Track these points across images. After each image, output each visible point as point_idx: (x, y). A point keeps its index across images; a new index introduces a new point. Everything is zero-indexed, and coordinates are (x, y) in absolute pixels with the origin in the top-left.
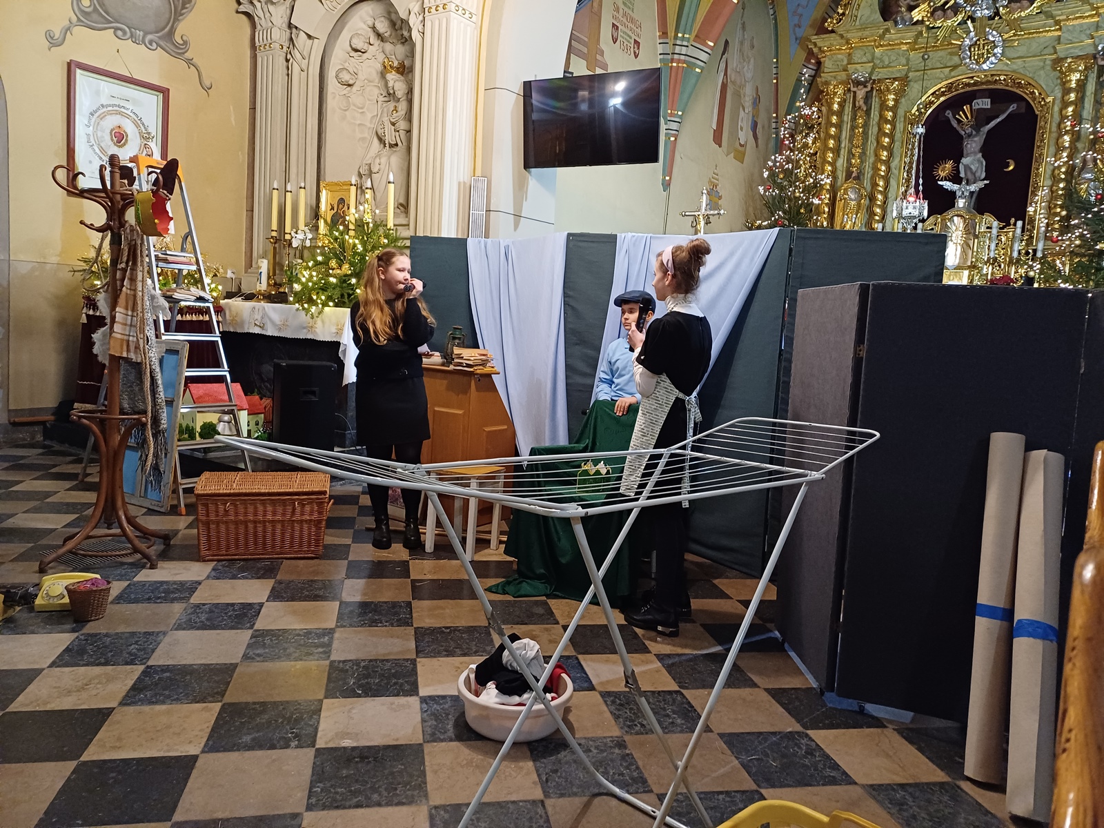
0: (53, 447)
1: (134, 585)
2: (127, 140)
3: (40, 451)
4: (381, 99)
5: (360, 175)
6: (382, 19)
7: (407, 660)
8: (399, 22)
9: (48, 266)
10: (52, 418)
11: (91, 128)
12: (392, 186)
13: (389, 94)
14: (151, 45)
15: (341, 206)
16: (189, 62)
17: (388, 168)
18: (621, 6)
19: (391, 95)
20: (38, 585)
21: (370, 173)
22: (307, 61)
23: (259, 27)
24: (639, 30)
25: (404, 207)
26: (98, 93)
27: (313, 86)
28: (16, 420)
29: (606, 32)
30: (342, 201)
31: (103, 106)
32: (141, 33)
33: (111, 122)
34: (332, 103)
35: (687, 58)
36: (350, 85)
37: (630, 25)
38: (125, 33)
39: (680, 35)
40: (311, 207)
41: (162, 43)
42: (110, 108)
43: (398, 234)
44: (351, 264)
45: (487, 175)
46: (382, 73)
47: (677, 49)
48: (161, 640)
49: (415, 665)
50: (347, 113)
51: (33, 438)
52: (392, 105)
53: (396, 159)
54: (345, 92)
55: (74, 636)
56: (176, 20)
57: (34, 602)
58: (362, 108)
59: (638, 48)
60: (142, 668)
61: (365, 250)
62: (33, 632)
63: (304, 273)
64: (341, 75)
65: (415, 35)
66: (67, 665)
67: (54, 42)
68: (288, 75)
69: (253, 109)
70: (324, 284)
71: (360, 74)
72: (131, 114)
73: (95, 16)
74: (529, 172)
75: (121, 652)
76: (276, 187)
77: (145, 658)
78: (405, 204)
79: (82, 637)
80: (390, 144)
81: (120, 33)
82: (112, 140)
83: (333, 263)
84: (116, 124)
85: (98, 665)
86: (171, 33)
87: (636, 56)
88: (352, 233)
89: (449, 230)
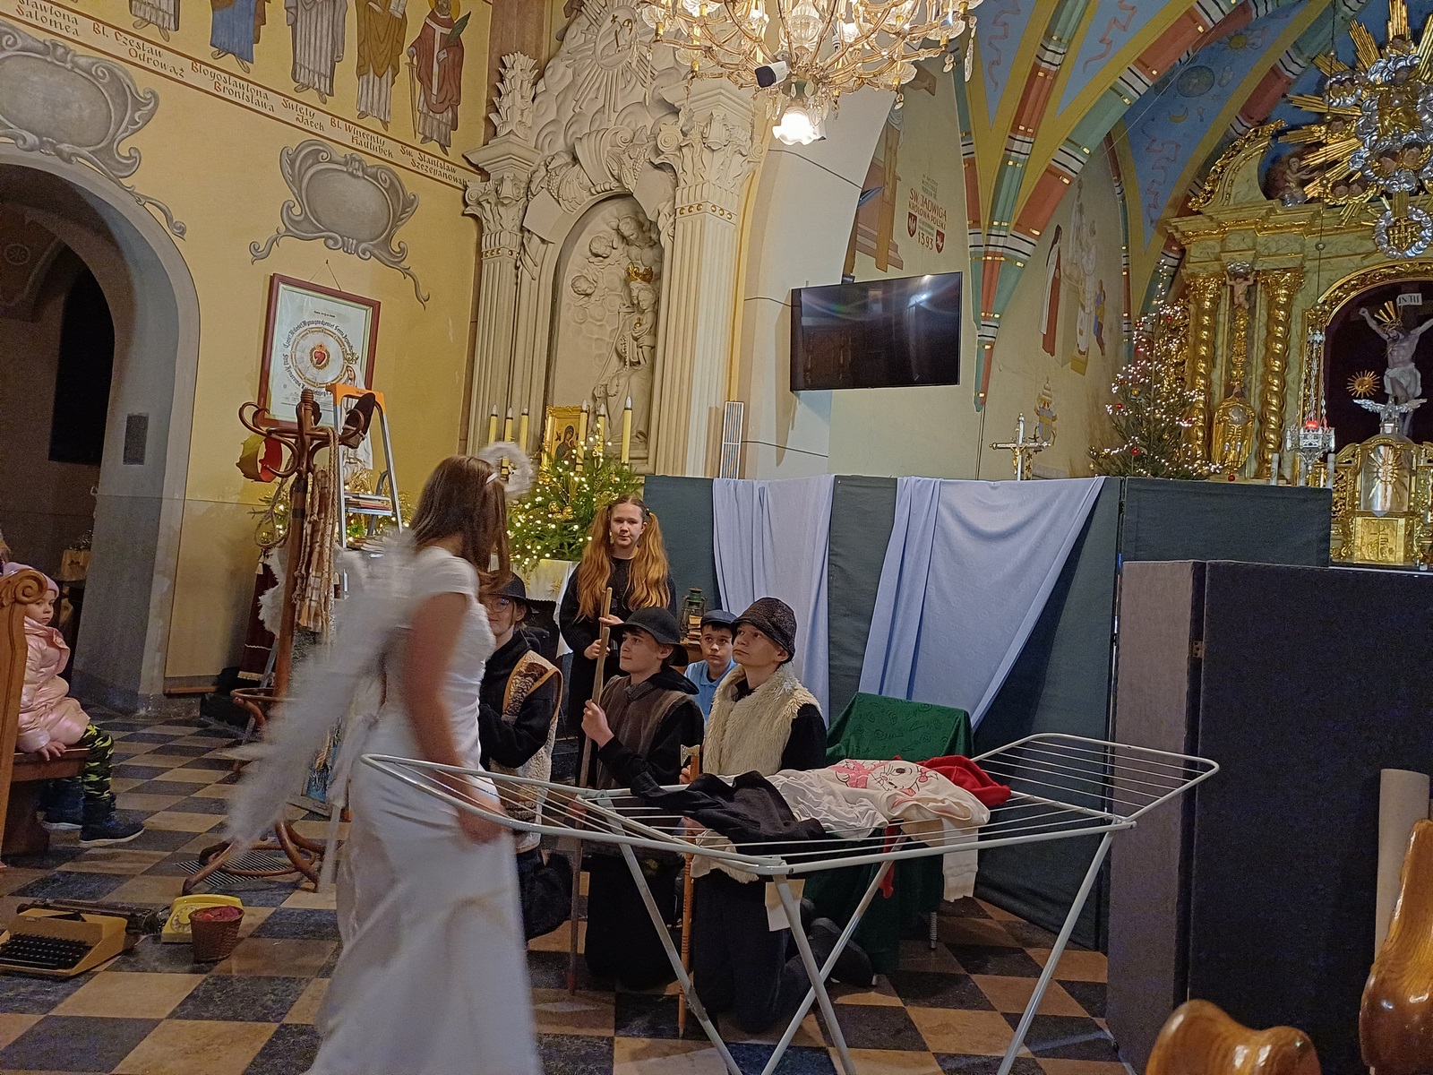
0: (210, 725)
1: (280, 914)
2: (328, 361)
3: (196, 729)
4: (624, 309)
5: (594, 398)
6: (628, 220)
7: (602, 1038)
8: (648, 223)
9: (227, 507)
10: (213, 688)
11: (290, 347)
12: (629, 413)
13: (633, 304)
14: (364, 254)
15: (569, 436)
16: (406, 271)
17: (628, 390)
18: (921, 193)
19: (635, 306)
20: (168, 908)
21: (607, 395)
22: (539, 267)
23: (486, 231)
24: (943, 220)
25: (643, 436)
26: (301, 309)
27: (545, 295)
28: (173, 690)
29: (900, 223)
30: (570, 430)
31: (304, 322)
32: (355, 242)
33: (313, 341)
34: (565, 315)
35: (1006, 250)
36: (587, 295)
37: (931, 214)
38: (336, 242)
39: (996, 223)
40: (535, 435)
41: (376, 252)
42: (314, 326)
43: (634, 469)
44: (575, 508)
45: (744, 400)
46: (625, 280)
47: (993, 240)
48: (303, 991)
49: (611, 1046)
50: (583, 326)
51: (189, 712)
52: (636, 316)
53: (637, 380)
54: (582, 302)
55: (200, 978)
56: (395, 226)
57: (161, 931)
58: (601, 321)
59: (942, 241)
60: (275, 1026)
61: (593, 490)
62: (155, 970)
63: (520, 517)
64: (577, 284)
65: (665, 240)
66: (187, 1017)
67: (257, 254)
68: (517, 284)
69: (475, 322)
70: (541, 531)
71: (600, 281)
72: (336, 332)
73: (305, 225)
74: (798, 396)
75: (254, 1001)
76: (494, 413)
77: (281, 1014)
78: (646, 433)
79: (211, 981)
80: (630, 361)
81: (331, 242)
82: (312, 361)
83: (554, 506)
84: (318, 342)
85: (225, 1019)
86: (389, 239)
87: (939, 251)
88: (579, 468)
89: (695, 469)
